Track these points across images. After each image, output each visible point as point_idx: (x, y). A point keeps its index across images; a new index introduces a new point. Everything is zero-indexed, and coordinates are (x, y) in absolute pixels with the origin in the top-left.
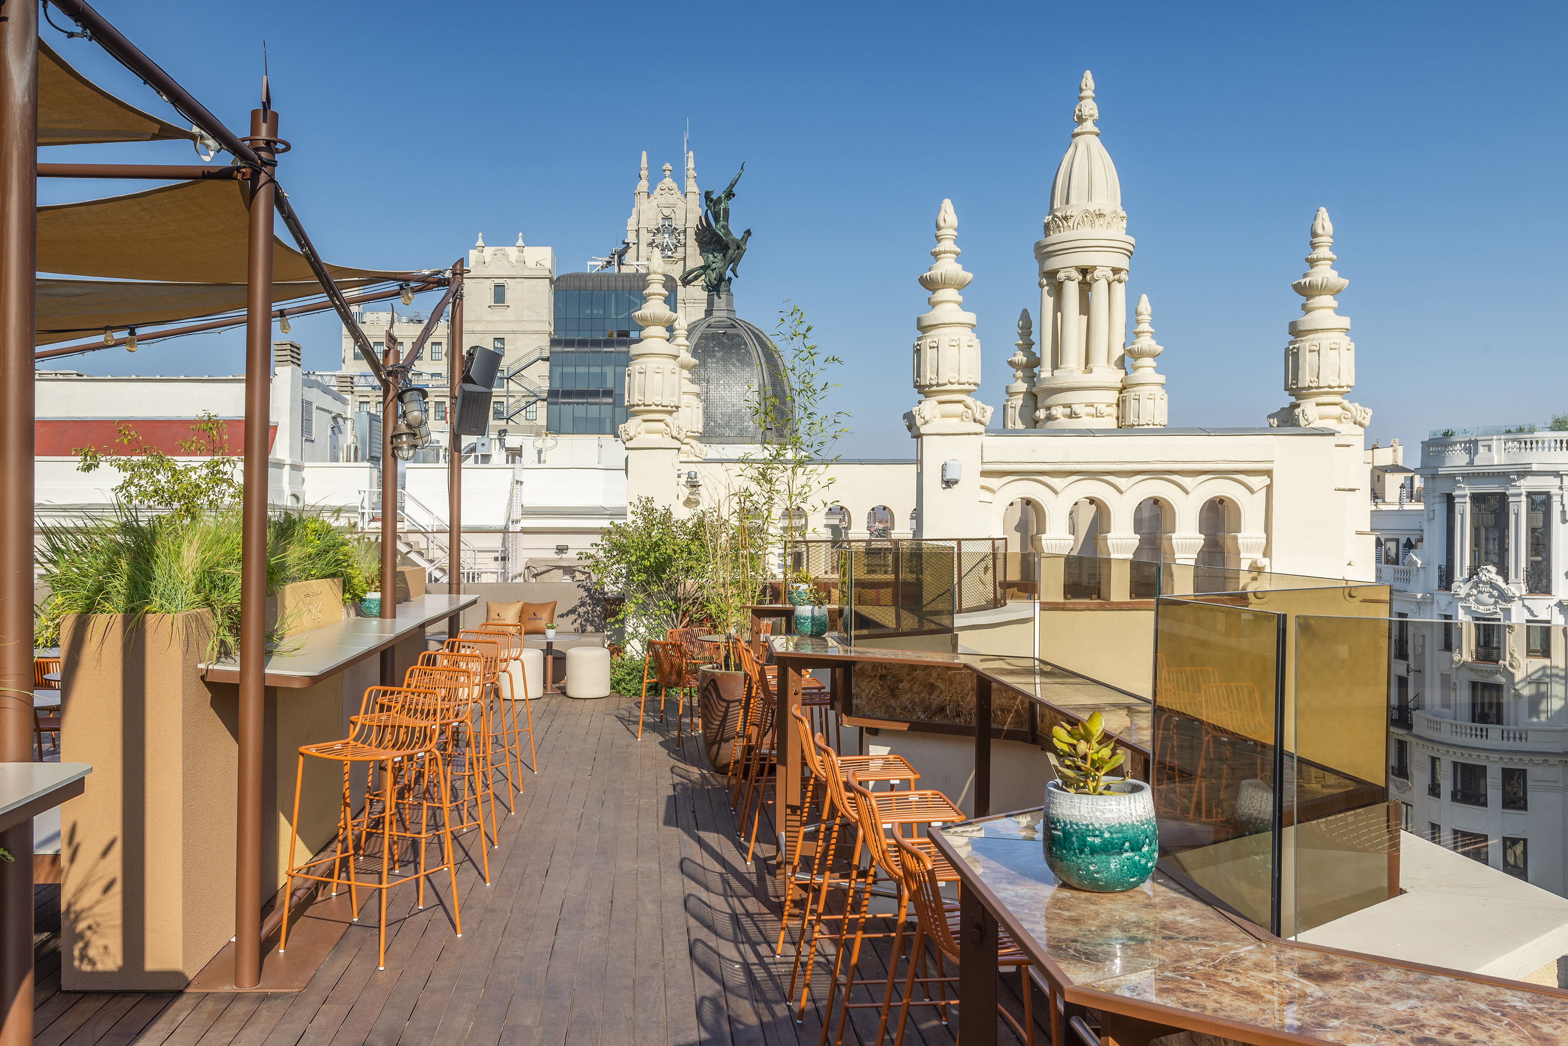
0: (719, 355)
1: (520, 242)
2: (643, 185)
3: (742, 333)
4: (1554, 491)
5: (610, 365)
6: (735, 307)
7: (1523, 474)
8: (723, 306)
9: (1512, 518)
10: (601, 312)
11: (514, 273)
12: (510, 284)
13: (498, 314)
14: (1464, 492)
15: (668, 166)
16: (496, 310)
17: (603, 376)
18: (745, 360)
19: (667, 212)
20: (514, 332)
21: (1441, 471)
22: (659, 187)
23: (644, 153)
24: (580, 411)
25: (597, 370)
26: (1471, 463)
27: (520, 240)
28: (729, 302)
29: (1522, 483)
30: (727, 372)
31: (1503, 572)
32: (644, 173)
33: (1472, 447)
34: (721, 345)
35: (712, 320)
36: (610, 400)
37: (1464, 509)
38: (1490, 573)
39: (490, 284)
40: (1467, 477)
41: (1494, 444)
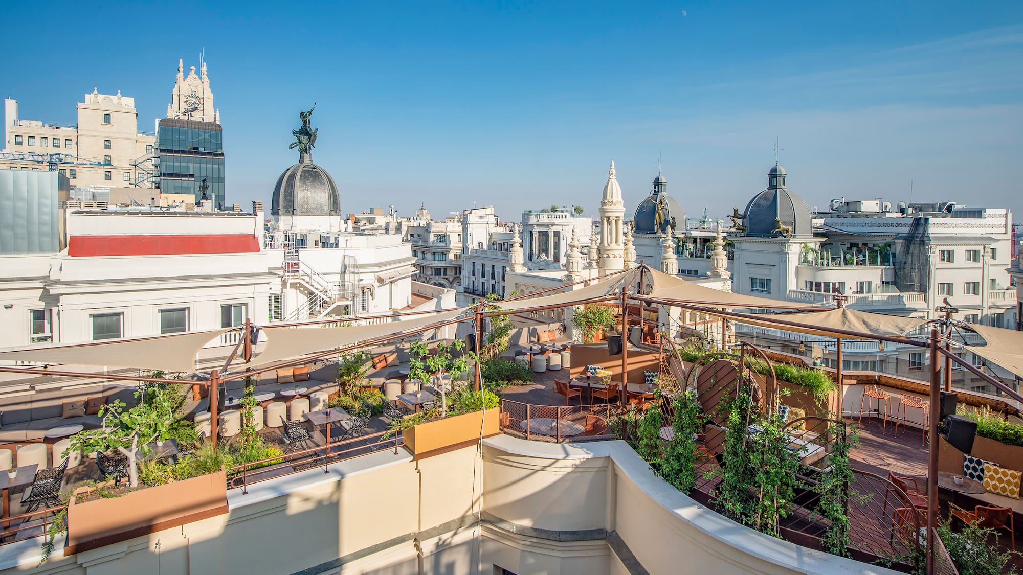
0: (311, 179)
1: (119, 95)
2: (181, 75)
3: (319, 171)
4: (561, 231)
5: (191, 162)
6: (312, 159)
7: (552, 225)
8: (308, 159)
9: (550, 238)
10: (184, 137)
11: (116, 110)
12: (113, 114)
13: (107, 128)
14: (536, 230)
15: (193, 68)
16: (105, 126)
17: (188, 167)
18: (321, 182)
19: (194, 88)
20: (116, 138)
21: (529, 224)
22: (189, 76)
23: (181, 60)
24: (178, 183)
25: (185, 164)
26: (538, 221)
27: (119, 93)
28: (310, 158)
29: (552, 228)
30: (315, 186)
31: (547, 255)
32: (181, 69)
33: (538, 216)
34: (311, 175)
35: (304, 164)
36: (193, 179)
37: (535, 235)
38: (543, 256)
39: (103, 113)
40: (537, 225)
41: (545, 216)
